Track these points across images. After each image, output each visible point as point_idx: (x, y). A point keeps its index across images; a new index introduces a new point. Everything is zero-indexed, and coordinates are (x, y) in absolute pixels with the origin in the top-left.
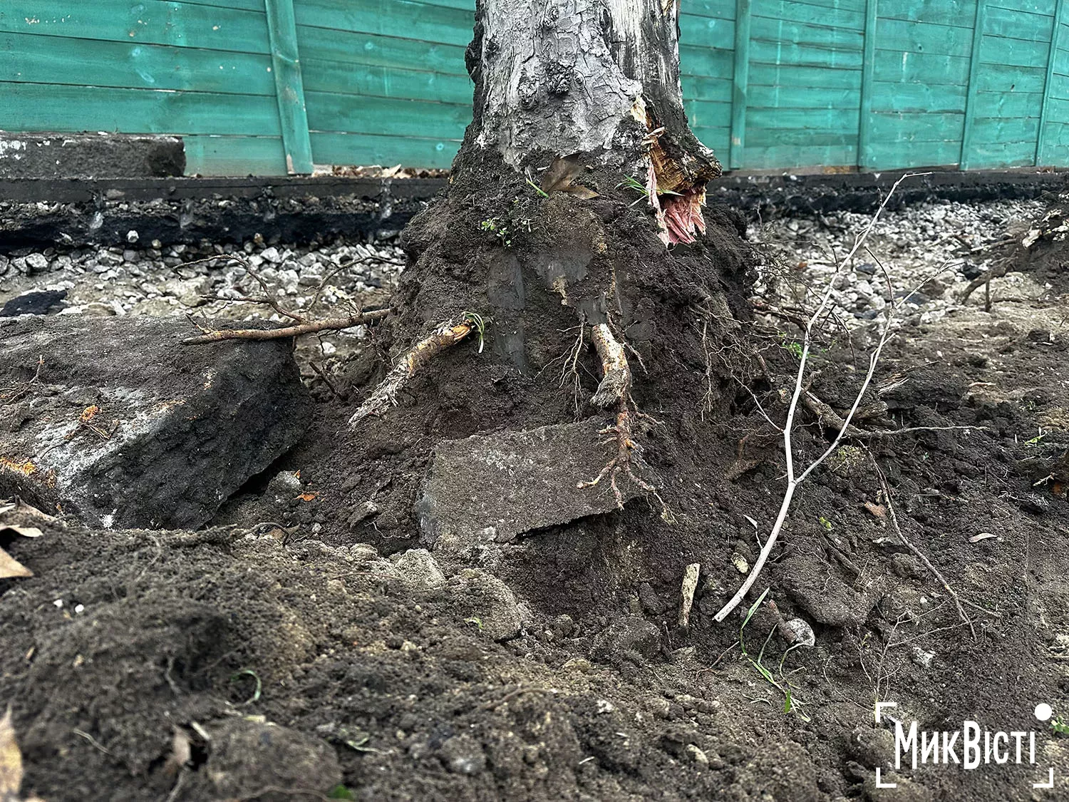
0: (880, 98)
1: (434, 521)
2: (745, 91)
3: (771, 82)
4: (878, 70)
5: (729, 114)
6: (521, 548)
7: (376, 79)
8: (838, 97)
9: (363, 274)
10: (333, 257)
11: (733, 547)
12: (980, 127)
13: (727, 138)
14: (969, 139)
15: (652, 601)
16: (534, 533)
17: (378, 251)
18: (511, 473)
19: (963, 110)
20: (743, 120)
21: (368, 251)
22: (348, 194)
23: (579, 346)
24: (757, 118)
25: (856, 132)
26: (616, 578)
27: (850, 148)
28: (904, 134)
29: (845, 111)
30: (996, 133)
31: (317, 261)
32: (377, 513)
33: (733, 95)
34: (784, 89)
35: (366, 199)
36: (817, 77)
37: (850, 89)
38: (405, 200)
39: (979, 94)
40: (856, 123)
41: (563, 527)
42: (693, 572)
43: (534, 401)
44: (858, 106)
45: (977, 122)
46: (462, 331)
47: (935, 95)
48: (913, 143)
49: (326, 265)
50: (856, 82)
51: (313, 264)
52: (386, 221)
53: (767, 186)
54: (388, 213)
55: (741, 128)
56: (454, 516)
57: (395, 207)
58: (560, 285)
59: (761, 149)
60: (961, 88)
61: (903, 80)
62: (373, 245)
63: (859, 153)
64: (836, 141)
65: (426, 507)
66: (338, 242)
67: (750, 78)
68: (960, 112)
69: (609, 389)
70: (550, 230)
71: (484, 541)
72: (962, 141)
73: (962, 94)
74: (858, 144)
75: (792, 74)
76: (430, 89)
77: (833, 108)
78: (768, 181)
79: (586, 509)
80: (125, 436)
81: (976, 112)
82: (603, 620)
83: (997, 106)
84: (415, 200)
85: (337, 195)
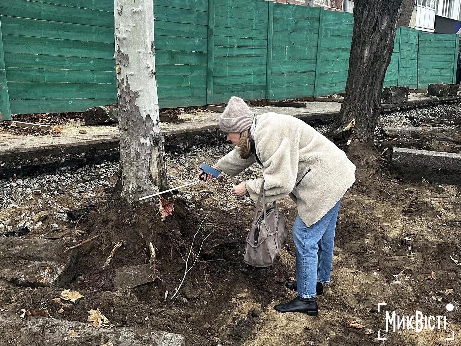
0: (275, 68)
1: (117, 285)
2: (213, 70)
3: (225, 64)
4: (274, 55)
5: (205, 81)
6: (135, 289)
7: (40, 74)
8: (256, 69)
9: (56, 188)
10: (43, 180)
11: (175, 286)
12: (323, 77)
13: (205, 91)
14: (318, 83)
15: (160, 297)
16: (137, 286)
17: (60, 176)
18: (133, 275)
19: (315, 70)
20: (212, 83)
21: (56, 177)
22: (48, 155)
23: (146, 247)
24: (218, 81)
25: (265, 84)
26: (153, 294)
27: (262, 91)
28: (287, 83)
29: (259, 75)
30: (331, 79)
31: (37, 182)
32: (104, 284)
33: (207, 72)
34: (230, 67)
35: (55, 156)
36: (246, 61)
37: (261, 64)
38: (70, 154)
39: (322, 62)
40: (265, 80)
41: (143, 285)
42: (167, 291)
43: (136, 258)
44: (266, 73)
45: (321, 75)
46: (121, 244)
47: (301, 64)
48: (292, 87)
49: (41, 184)
50: (264, 61)
51: (35, 183)
52: (63, 163)
53: (215, 132)
54: (63, 160)
55: (211, 86)
56: (121, 284)
57: (66, 158)
58: (142, 234)
59: (220, 95)
60: (313, 61)
61: (286, 59)
62: (58, 173)
63: (266, 93)
64: (255, 89)
65: (115, 282)
66: (45, 174)
67: (215, 63)
68: (313, 71)
69: (152, 260)
70: (140, 223)
71: (127, 288)
72: (315, 84)
73: (314, 63)
74: (266, 90)
75: (235, 61)
76: (66, 77)
77: (254, 74)
78: (216, 130)
79: (148, 281)
80: (59, 273)
81: (320, 70)
82: (151, 301)
83: (331, 67)
84: (74, 155)
85: (44, 156)
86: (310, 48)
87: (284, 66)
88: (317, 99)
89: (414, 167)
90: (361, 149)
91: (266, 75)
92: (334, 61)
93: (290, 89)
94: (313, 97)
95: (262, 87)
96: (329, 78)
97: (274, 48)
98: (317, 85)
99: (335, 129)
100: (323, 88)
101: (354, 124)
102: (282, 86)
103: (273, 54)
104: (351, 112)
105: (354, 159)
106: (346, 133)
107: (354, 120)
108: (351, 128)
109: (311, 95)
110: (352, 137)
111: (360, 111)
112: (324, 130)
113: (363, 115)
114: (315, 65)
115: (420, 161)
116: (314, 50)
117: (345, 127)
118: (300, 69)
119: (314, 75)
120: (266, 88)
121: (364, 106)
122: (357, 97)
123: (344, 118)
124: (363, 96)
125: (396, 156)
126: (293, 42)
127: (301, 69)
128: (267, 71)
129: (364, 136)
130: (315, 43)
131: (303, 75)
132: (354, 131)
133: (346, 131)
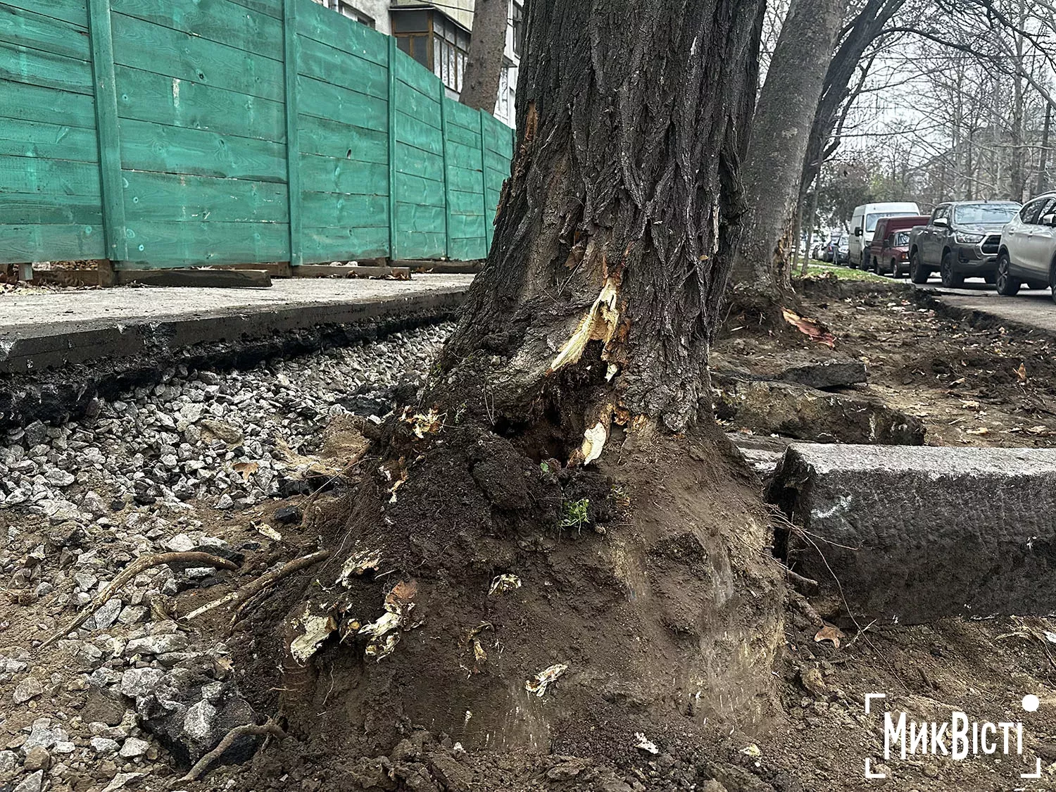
86: (261, 101)
87: (171, 148)
88: (301, 271)
89: (918, 547)
90: (688, 488)
91: (100, 170)
92: (338, 160)
93: (203, 231)
94: (289, 262)
95: (84, 214)
96: (332, 211)
97: (122, 73)
98: (298, 225)
99: (495, 359)
100: (315, 237)
101: (612, 317)
102: (174, 216)
103: (119, 95)
104: (585, 237)
105: (663, 571)
106: (563, 386)
107: (609, 294)
108: (593, 347)
109: (281, 258)
110: (610, 407)
111: (648, 232)
112: (356, 366)
113: (667, 259)
114: (283, 161)
115: (945, 511)
116: (275, 113)
117: (559, 341)
118: (234, 166)
119: (285, 193)
120: (102, 216)
121: (674, 198)
122: (628, 131)
123: (534, 287)
124: (662, 123)
125: (831, 498)
126: (201, 69)
127: (237, 167)
128: (99, 153)
129: (680, 395)
130: (276, 92)
131: (247, 188)
132: (613, 369)
133: (566, 370)
